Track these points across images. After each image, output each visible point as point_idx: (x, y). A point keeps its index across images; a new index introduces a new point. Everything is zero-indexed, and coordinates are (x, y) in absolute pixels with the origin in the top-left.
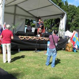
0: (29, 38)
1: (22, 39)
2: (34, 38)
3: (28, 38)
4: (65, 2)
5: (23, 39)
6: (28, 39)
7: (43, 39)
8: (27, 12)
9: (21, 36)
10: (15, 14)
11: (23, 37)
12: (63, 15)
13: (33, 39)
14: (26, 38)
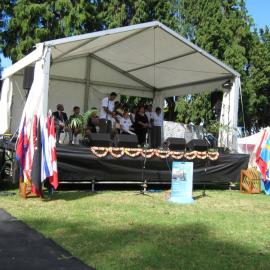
0: (123, 153)
1: (100, 156)
2: (137, 154)
3: (119, 152)
4: (262, 31)
5: (104, 155)
6: (119, 156)
7: (164, 154)
8: (125, 73)
9: (96, 148)
10: (87, 82)
11: (103, 149)
12: (228, 80)
13: (133, 155)
14: (114, 152)
